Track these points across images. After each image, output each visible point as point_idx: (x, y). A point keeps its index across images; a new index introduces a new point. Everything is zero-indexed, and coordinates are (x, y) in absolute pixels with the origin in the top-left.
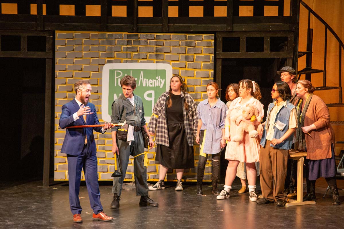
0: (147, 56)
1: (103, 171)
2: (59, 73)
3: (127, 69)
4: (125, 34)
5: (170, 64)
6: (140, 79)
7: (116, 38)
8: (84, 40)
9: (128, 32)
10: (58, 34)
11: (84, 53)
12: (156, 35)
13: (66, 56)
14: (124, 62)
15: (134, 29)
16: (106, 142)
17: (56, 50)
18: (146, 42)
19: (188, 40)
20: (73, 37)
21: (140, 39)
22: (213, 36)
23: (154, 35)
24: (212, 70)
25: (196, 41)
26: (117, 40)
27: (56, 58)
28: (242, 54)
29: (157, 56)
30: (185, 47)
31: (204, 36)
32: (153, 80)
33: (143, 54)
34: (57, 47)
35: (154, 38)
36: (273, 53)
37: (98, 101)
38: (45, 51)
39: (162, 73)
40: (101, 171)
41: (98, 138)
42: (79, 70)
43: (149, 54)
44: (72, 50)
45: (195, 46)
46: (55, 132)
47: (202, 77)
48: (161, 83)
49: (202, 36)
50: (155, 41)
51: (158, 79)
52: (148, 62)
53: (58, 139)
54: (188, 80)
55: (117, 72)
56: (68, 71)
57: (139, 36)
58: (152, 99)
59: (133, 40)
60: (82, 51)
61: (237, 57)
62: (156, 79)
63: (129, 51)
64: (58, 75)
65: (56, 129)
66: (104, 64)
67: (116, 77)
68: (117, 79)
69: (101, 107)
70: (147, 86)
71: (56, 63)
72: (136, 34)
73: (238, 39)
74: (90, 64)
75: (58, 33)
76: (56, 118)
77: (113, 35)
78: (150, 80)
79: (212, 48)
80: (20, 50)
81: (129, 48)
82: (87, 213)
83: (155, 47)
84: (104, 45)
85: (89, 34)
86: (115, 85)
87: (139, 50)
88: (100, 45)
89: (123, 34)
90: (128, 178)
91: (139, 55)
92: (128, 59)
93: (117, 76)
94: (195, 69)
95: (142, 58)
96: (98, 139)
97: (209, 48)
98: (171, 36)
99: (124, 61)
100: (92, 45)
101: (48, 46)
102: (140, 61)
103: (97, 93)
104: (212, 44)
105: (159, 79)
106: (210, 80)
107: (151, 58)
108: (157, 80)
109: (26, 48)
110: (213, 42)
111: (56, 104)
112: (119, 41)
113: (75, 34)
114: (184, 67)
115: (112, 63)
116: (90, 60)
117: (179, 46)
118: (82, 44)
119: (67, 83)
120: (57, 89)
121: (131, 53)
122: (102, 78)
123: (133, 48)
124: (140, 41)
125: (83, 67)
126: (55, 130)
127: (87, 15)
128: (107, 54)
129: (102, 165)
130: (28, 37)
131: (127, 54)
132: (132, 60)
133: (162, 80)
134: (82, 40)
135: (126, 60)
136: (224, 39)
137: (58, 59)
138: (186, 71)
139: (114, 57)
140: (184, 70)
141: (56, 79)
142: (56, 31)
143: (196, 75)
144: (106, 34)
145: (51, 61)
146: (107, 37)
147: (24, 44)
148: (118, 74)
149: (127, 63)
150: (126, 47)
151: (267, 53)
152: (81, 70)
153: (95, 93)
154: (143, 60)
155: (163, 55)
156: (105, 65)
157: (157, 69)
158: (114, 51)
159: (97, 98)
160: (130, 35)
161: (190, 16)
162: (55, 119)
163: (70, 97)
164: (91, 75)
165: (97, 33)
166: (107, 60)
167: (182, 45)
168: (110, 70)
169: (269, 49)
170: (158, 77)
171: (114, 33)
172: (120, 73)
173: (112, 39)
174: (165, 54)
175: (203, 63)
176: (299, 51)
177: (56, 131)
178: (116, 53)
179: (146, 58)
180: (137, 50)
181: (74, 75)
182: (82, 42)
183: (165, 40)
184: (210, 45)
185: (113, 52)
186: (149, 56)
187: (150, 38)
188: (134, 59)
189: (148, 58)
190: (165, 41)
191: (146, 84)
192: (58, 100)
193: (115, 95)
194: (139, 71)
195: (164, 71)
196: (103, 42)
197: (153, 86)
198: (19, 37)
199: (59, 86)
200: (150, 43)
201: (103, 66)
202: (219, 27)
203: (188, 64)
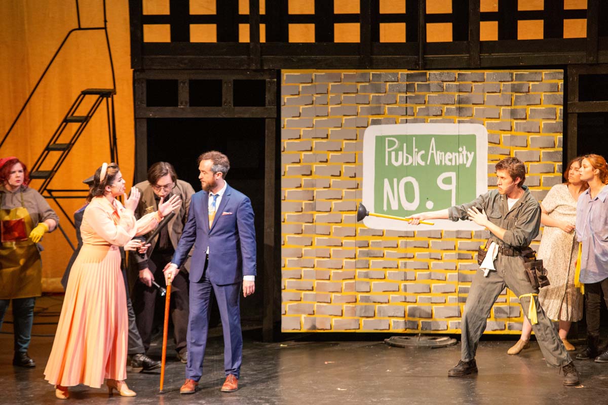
0: (442, 111)
1: (366, 315)
2: (287, 143)
3: (406, 136)
4: (402, 73)
5: (483, 124)
6: (431, 151)
7: (387, 80)
8: (331, 84)
9: (409, 70)
10: (286, 75)
11: (331, 108)
12: (459, 74)
13: (300, 113)
14: (400, 123)
15: (418, 65)
16: (371, 264)
17: (282, 103)
18: (440, 86)
19: (516, 80)
20: (312, 80)
21: (429, 80)
22: (561, 73)
23: (454, 74)
24: (559, 134)
25: (531, 83)
26: (388, 84)
27: (282, 118)
29: (459, 111)
30: (511, 93)
31: (545, 74)
32: (453, 153)
33: (435, 107)
34: (285, 98)
35: (454, 79)
37: (356, 192)
38: (264, 105)
39: (470, 142)
40: (363, 315)
41: (357, 256)
42: (322, 138)
43: (446, 107)
44: (311, 103)
45: (529, 92)
46: (282, 247)
47: (542, 147)
48: (467, 158)
49: (541, 73)
50: (457, 85)
51: (463, 152)
52: (443, 121)
53: (287, 259)
54: (516, 152)
55: (388, 140)
56: (305, 139)
57: (428, 76)
58: (453, 187)
59: (416, 83)
60: (327, 104)
62: (459, 152)
63: (411, 103)
64: (285, 147)
65: (284, 242)
66: (366, 126)
67: (387, 150)
68: (390, 153)
70: (443, 164)
71: (282, 126)
72: (423, 73)
74: (341, 127)
75: (285, 73)
76: (284, 222)
77: (383, 76)
78: (448, 153)
79: (560, 95)
80: (221, 105)
81: (410, 97)
82: (339, 389)
83: (457, 94)
84: (365, 92)
85: (340, 74)
86: (385, 163)
87: (428, 101)
88: (359, 93)
89: (400, 73)
90: (411, 327)
91: (427, 109)
92: (409, 116)
93: (389, 148)
94: (529, 132)
95: (434, 115)
96: (357, 259)
97: (554, 95)
98: (485, 74)
99: (401, 120)
100: (344, 93)
101: (269, 97)
102: (429, 120)
103: (355, 177)
104: (560, 87)
105: (465, 152)
106: (557, 152)
107: (449, 115)
108: (461, 154)
109: (232, 102)
110: (561, 84)
111: (282, 198)
112: (392, 85)
113: (316, 75)
114: (509, 129)
115: (380, 124)
116: (341, 119)
117: (500, 92)
118: (328, 91)
119: (302, 161)
120: (285, 172)
121: (414, 106)
122: (362, 150)
123: (417, 97)
124: (429, 84)
125: (330, 133)
126: (282, 243)
127: (336, 41)
128: (372, 108)
129: (364, 304)
131: (406, 108)
132: (414, 119)
133: (468, 153)
134: (328, 85)
135: (404, 118)
136: (581, 77)
137: (286, 119)
138: (512, 136)
139: (384, 114)
140: (510, 135)
141: (282, 153)
142: (283, 71)
143: (530, 143)
144: (369, 74)
145: (275, 123)
146: (371, 79)
147: (227, 95)
148: (392, 144)
149: (407, 124)
150: (404, 95)
152: (327, 138)
153: (351, 177)
154: (435, 118)
155: (471, 109)
156: (368, 128)
157: (460, 134)
158: (385, 104)
159: (355, 187)
160: (411, 75)
161: (520, 38)
162: (282, 223)
163: (307, 185)
164: (344, 146)
165: (354, 72)
166: (371, 119)
167: (505, 91)
168: (377, 137)
170: (463, 148)
171: (383, 72)
172: (395, 142)
173: (380, 81)
174: (475, 107)
175: (543, 122)
177: (284, 245)
178: (387, 106)
179: (441, 115)
180: (425, 101)
181: (314, 147)
182: (328, 89)
183: (473, 82)
184: (557, 89)
185: (382, 105)
186: (445, 110)
187: (447, 80)
188: (418, 117)
189: (443, 114)
190: (474, 84)
191: (441, 161)
192: (286, 191)
193: (386, 181)
194: (429, 137)
195: (473, 137)
196: (364, 88)
197: (454, 164)
198: (219, 83)
199: (287, 166)
200: (448, 88)
201: (365, 130)
202: (572, 57)
203: (516, 123)
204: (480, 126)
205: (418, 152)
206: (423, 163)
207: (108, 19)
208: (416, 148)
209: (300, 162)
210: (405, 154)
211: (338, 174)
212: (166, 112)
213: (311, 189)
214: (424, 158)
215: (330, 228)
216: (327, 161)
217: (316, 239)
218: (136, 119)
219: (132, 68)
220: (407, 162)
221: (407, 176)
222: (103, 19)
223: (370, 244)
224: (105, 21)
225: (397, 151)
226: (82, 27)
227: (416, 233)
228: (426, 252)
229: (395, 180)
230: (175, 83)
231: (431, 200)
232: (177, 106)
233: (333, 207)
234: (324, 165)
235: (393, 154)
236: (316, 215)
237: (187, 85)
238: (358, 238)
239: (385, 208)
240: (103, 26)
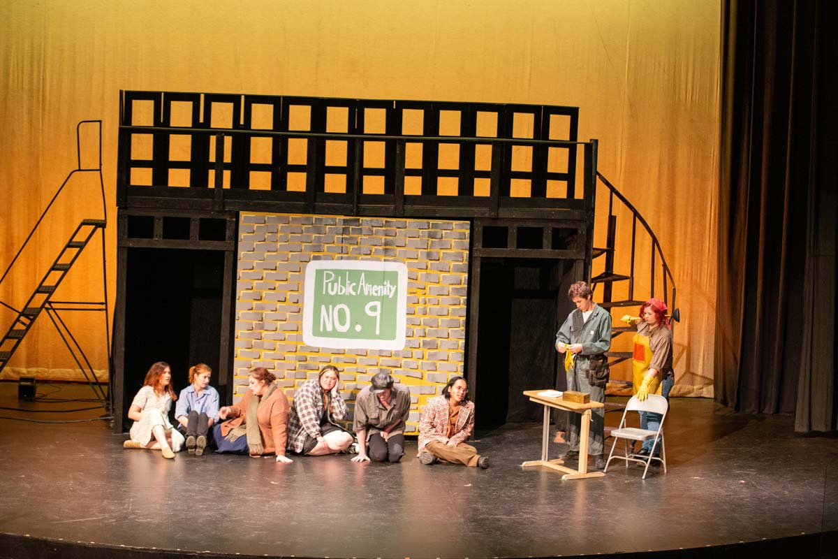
0: (371, 251)
2: (242, 273)
4: (340, 218)
5: (404, 263)
6: (361, 284)
7: (327, 224)
8: (280, 225)
9: (345, 215)
11: (280, 245)
12: (386, 221)
13: (254, 248)
14: (337, 259)
15: (353, 212)
16: (308, 375)
17: (239, 240)
18: (371, 230)
19: (432, 228)
20: (265, 221)
21: (361, 225)
22: (466, 224)
23: (382, 221)
24: (465, 273)
25: (444, 231)
26: (328, 227)
27: (239, 252)
28: (511, 251)
29: (385, 251)
30: (427, 239)
31: (455, 224)
32: (379, 286)
33: (365, 248)
34: (242, 235)
35: (382, 225)
36: (557, 251)
37: (297, 315)
38: (223, 239)
39: (392, 277)
41: (296, 369)
42: (272, 270)
43: (375, 247)
44: (264, 240)
45: (442, 238)
46: (235, 359)
47: (451, 283)
48: (390, 291)
49: (452, 223)
50: (384, 230)
52: (372, 259)
53: (239, 369)
54: (430, 287)
55: (326, 273)
56: (257, 270)
57: (361, 221)
58: (378, 314)
59: (351, 227)
60: (277, 242)
61: (503, 256)
62: (384, 285)
63: (346, 243)
64: (241, 276)
65: (236, 355)
66: (308, 261)
67: (325, 281)
68: (327, 284)
69: (301, 324)
70: (371, 294)
71: (238, 258)
72: (357, 219)
73: (506, 229)
74: (288, 261)
75: (243, 215)
76: (237, 338)
77: (324, 220)
78: (375, 286)
79: (467, 242)
80: (189, 239)
81: (346, 239)
84: (309, 233)
85: (289, 217)
86: (323, 292)
87: (360, 242)
88: (303, 234)
89: (338, 218)
91: (359, 249)
92: (344, 254)
93: (327, 279)
94: (441, 271)
95: (364, 254)
96: (296, 371)
97: (462, 242)
98: (408, 222)
99: (337, 257)
100: (291, 233)
101: (228, 233)
102: (360, 258)
103: (297, 303)
104: (467, 235)
105: (388, 286)
106: (463, 288)
107: (377, 254)
108: (385, 287)
109: (198, 236)
110: (468, 233)
111: (237, 318)
112: (331, 228)
113: (268, 218)
114: (425, 268)
115: (320, 260)
116: (288, 254)
117: (419, 238)
118: (277, 231)
119: (254, 288)
120: (239, 297)
121: (348, 245)
122: (304, 280)
123: (351, 238)
124: (361, 229)
125: (278, 265)
127: (288, 189)
128: (314, 246)
130: (201, 219)
131: (342, 247)
132: (348, 257)
133: (391, 287)
134: (278, 226)
135: (340, 255)
136: (485, 229)
137: (242, 253)
138: (427, 274)
139: (324, 252)
140: (425, 273)
141: (238, 281)
142: (241, 212)
143: (442, 280)
144: (313, 218)
145: (232, 255)
146: (314, 222)
147: (194, 230)
148: (329, 276)
149: (342, 260)
150: (341, 236)
151: (547, 252)
152: (276, 269)
153: (294, 303)
154: (365, 257)
155: (396, 250)
156: (310, 262)
157: (385, 270)
158: (324, 243)
159: (297, 311)
160: (347, 220)
161: (439, 194)
162: (235, 339)
163: (257, 309)
164: (289, 277)
165: (300, 216)
166: (312, 255)
167: (423, 236)
168: (317, 270)
169: (550, 246)
170: (387, 282)
171: (324, 217)
172: (332, 276)
173: (321, 225)
174: (398, 249)
175: (452, 264)
176: (594, 247)
177: (236, 357)
178: (326, 245)
179: (370, 254)
180: (357, 242)
181: (264, 276)
182: (278, 229)
183: (397, 228)
184: (464, 237)
185: (322, 244)
186: (373, 250)
187: (376, 225)
188: (351, 255)
189: (372, 254)
190: (398, 230)
191: (369, 292)
192: (240, 312)
193: (323, 307)
194: (360, 272)
195: (396, 273)
196: (308, 230)
197: (379, 295)
198: (188, 220)
199: (242, 292)
200: (377, 232)
201: (306, 265)
202: (477, 211)
203: (431, 264)
204: (402, 264)
205: (350, 284)
206: (354, 293)
207: (102, 162)
208: (349, 280)
209: (252, 289)
210: (340, 286)
211: (284, 300)
212: (144, 243)
213: (260, 311)
214: (355, 289)
215: (275, 344)
216: (275, 289)
217: (264, 353)
218: (119, 248)
219: (117, 205)
220: (341, 292)
221: (340, 303)
222: (99, 163)
223: (308, 358)
224: (101, 164)
225: (333, 283)
226: (81, 168)
227: (346, 351)
228: (354, 367)
229: (331, 306)
230: (152, 219)
231: (360, 324)
232: (153, 238)
233: (278, 327)
234: (272, 292)
235: (330, 285)
236: (264, 333)
237: (161, 221)
238: (299, 354)
239: (321, 329)
240: (99, 168)
